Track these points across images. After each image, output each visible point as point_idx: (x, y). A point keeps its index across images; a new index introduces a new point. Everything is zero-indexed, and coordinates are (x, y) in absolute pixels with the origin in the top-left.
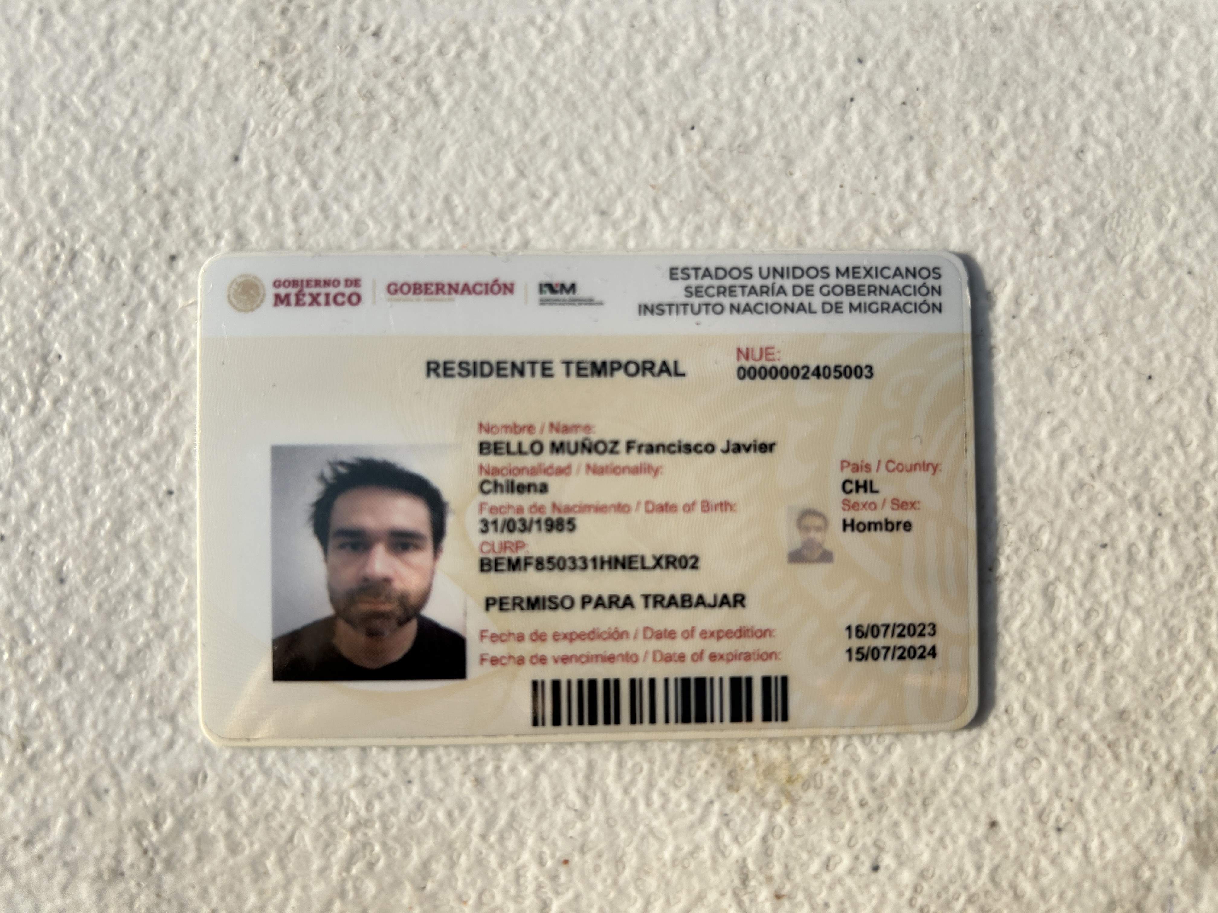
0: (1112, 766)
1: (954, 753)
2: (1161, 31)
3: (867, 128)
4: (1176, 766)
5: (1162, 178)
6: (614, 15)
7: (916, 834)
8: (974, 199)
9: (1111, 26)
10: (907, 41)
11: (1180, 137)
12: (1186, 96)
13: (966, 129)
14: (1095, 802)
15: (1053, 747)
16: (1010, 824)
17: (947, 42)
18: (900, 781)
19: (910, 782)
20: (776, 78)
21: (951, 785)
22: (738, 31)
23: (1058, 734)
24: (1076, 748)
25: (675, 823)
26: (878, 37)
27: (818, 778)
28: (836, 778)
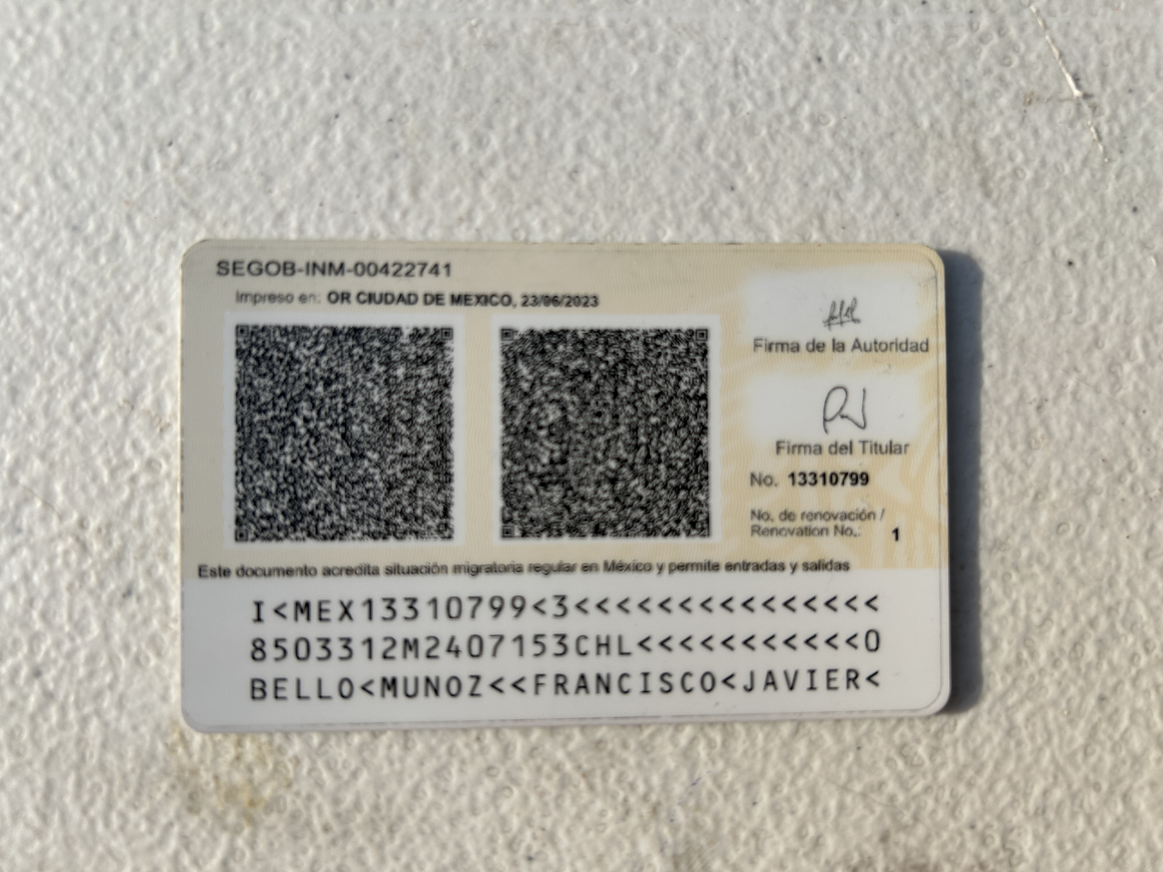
0: (586, 796)
1: (422, 780)
2: (667, 48)
3: (351, 145)
4: (654, 798)
5: (659, 200)
6: (94, 28)
7: (382, 860)
8: (461, 220)
9: (613, 43)
10: (397, 57)
11: (681, 157)
12: (689, 116)
13: (455, 147)
14: (568, 831)
15: (526, 776)
16: (478, 852)
17: (439, 58)
18: (366, 807)
19: (376, 808)
20: (259, 94)
21: (418, 812)
22: (221, 45)
23: (531, 763)
24: (549, 777)
25: (134, 845)
26: (367, 52)
27: (281, 802)
28: (299, 803)
